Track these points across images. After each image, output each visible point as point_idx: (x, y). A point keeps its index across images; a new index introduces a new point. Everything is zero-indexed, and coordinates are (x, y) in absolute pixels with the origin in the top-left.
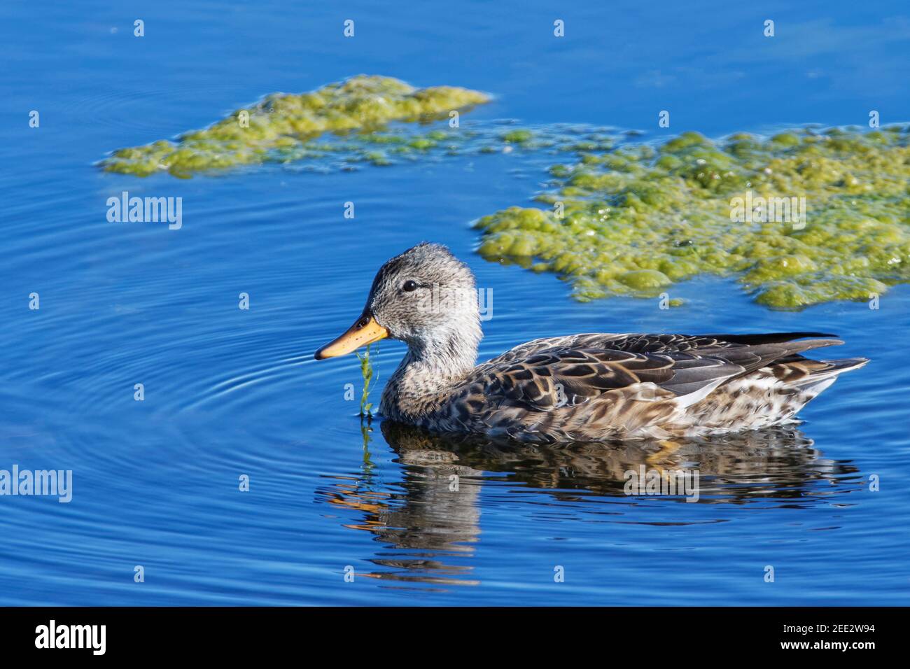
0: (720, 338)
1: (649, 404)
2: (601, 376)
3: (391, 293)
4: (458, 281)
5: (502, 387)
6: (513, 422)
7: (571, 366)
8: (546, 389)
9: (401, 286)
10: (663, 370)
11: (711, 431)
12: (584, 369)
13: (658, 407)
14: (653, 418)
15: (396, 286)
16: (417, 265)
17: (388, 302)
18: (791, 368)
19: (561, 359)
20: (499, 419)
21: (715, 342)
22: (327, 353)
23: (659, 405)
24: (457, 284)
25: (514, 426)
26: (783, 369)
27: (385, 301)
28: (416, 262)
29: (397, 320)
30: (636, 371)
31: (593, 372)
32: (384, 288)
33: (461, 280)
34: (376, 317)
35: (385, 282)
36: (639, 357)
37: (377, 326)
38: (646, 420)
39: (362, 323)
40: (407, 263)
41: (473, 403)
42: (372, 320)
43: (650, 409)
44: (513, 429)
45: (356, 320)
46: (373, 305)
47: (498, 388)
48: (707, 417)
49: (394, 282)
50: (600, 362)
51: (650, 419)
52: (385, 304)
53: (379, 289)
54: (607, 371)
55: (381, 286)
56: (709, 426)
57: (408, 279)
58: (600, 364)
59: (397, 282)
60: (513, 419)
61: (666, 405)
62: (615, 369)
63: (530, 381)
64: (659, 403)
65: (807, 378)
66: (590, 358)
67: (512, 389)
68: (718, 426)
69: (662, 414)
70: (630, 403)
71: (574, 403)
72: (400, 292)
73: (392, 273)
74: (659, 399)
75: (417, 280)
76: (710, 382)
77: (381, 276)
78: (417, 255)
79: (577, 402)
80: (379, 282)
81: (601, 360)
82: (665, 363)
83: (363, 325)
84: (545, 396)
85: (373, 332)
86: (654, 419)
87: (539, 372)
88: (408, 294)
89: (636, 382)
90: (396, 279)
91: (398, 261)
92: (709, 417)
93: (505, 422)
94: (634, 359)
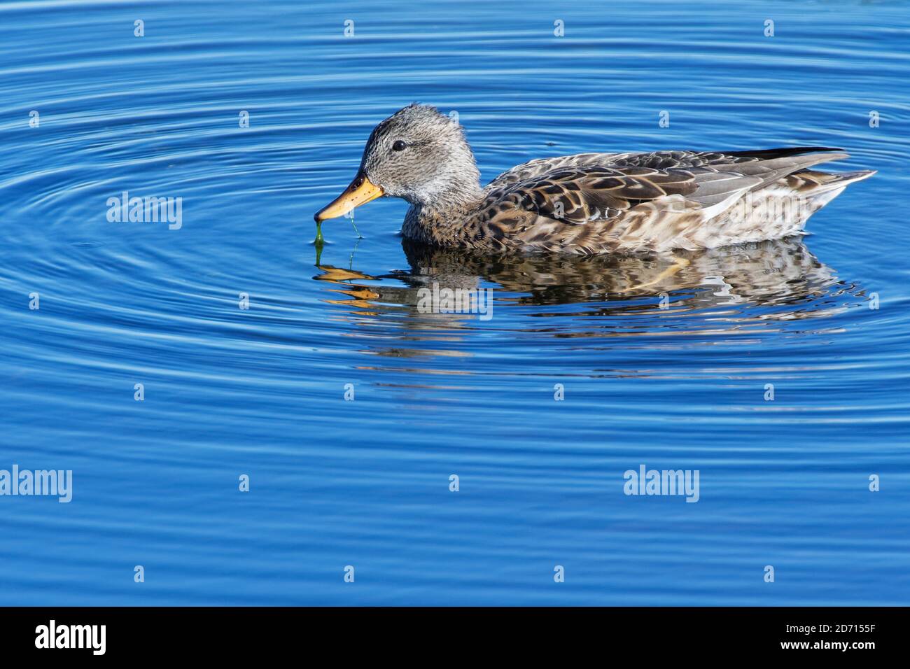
0: (727, 154)
1: (680, 216)
2: (629, 188)
3: (382, 153)
4: (447, 136)
5: (534, 202)
6: (549, 237)
7: (599, 180)
8: (578, 202)
9: (391, 147)
10: (687, 183)
11: (731, 240)
12: (613, 182)
13: (687, 218)
14: (683, 229)
15: (387, 146)
16: (406, 124)
17: (380, 162)
18: (803, 179)
19: (587, 174)
20: (535, 233)
21: (723, 157)
22: (324, 215)
23: (688, 217)
24: (446, 139)
25: (550, 240)
26: (796, 180)
27: (377, 161)
28: (405, 122)
29: (390, 179)
30: (662, 184)
31: (622, 184)
32: (376, 149)
33: (449, 134)
34: (370, 178)
35: (377, 143)
36: (660, 172)
37: (371, 186)
38: (678, 231)
39: (356, 184)
40: (397, 124)
41: (506, 221)
42: (366, 180)
43: (680, 221)
44: (549, 243)
45: (351, 182)
46: (367, 165)
47: (530, 204)
48: (727, 226)
49: (384, 142)
50: (626, 176)
51: (681, 230)
52: (378, 164)
53: (371, 149)
54: (633, 184)
55: (372, 147)
56: (729, 235)
57: (397, 139)
58: (627, 178)
59: (387, 143)
60: (549, 234)
61: (696, 216)
62: (642, 182)
63: (561, 195)
64: (688, 215)
65: (820, 188)
66: (614, 172)
67: (545, 204)
68: (737, 235)
69: (692, 226)
70: (662, 215)
71: (607, 217)
72: (390, 153)
73: (382, 134)
74: (689, 212)
75: (406, 140)
76: (732, 194)
77: (374, 137)
78: (407, 116)
79: (609, 216)
80: (371, 143)
81: (627, 174)
82: (686, 177)
83: (358, 186)
84: (578, 209)
85: (367, 192)
86: (685, 231)
87: (568, 187)
88: (398, 153)
89: (662, 194)
90: (386, 140)
91: (388, 123)
92: (730, 226)
93: (542, 237)
94: (656, 173)
